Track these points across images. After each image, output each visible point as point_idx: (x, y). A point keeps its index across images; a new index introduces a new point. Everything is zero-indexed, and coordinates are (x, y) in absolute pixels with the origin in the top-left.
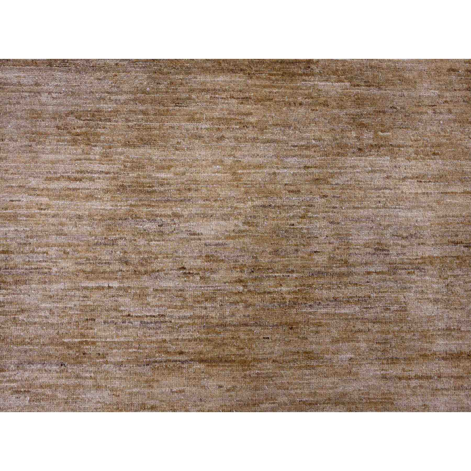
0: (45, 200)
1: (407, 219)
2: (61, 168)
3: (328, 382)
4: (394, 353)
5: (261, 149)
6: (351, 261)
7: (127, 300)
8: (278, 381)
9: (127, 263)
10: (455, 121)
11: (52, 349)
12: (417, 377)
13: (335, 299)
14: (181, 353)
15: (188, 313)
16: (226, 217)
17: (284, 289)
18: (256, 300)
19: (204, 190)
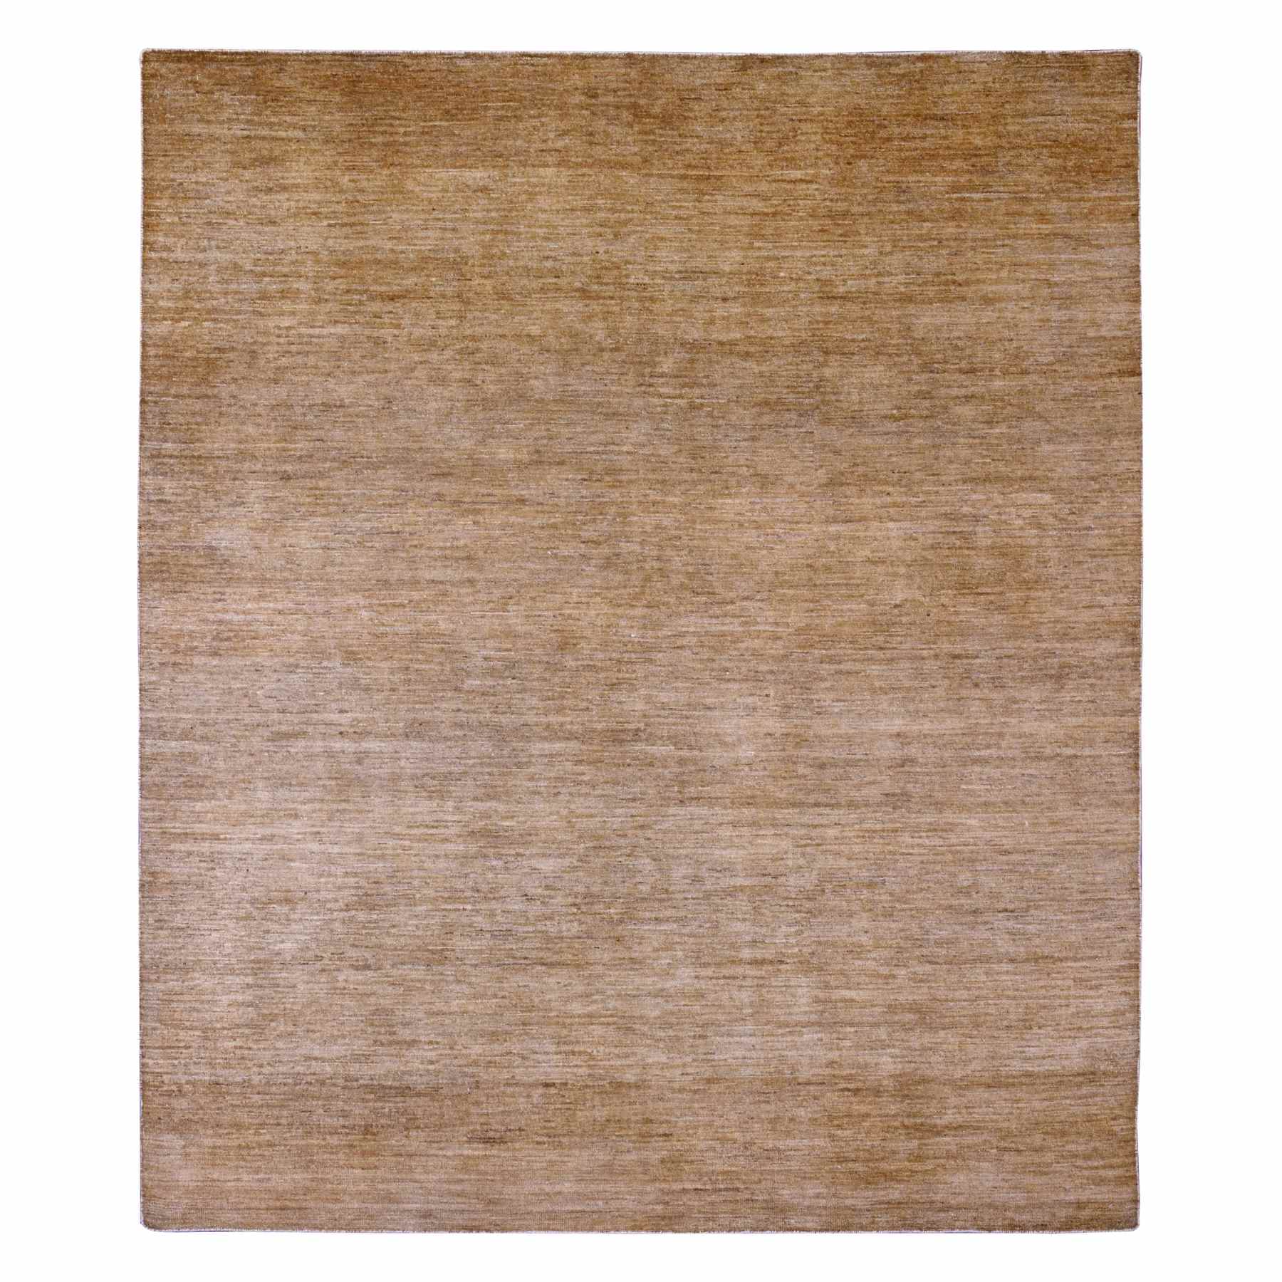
0: (407, 843)
1: (722, 856)
2: (419, 818)
3: (649, 981)
4: (706, 959)
5: (591, 802)
6: (671, 889)
7: (480, 919)
8: (607, 979)
9: (478, 891)
10: (769, 776)
11: (419, 954)
12: (725, 977)
13: (656, 919)
14: (525, 958)
15: (531, 929)
16: (561, 856)
17: (612, 911)
18: (589, 919)
19: (543, 835)
